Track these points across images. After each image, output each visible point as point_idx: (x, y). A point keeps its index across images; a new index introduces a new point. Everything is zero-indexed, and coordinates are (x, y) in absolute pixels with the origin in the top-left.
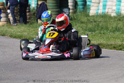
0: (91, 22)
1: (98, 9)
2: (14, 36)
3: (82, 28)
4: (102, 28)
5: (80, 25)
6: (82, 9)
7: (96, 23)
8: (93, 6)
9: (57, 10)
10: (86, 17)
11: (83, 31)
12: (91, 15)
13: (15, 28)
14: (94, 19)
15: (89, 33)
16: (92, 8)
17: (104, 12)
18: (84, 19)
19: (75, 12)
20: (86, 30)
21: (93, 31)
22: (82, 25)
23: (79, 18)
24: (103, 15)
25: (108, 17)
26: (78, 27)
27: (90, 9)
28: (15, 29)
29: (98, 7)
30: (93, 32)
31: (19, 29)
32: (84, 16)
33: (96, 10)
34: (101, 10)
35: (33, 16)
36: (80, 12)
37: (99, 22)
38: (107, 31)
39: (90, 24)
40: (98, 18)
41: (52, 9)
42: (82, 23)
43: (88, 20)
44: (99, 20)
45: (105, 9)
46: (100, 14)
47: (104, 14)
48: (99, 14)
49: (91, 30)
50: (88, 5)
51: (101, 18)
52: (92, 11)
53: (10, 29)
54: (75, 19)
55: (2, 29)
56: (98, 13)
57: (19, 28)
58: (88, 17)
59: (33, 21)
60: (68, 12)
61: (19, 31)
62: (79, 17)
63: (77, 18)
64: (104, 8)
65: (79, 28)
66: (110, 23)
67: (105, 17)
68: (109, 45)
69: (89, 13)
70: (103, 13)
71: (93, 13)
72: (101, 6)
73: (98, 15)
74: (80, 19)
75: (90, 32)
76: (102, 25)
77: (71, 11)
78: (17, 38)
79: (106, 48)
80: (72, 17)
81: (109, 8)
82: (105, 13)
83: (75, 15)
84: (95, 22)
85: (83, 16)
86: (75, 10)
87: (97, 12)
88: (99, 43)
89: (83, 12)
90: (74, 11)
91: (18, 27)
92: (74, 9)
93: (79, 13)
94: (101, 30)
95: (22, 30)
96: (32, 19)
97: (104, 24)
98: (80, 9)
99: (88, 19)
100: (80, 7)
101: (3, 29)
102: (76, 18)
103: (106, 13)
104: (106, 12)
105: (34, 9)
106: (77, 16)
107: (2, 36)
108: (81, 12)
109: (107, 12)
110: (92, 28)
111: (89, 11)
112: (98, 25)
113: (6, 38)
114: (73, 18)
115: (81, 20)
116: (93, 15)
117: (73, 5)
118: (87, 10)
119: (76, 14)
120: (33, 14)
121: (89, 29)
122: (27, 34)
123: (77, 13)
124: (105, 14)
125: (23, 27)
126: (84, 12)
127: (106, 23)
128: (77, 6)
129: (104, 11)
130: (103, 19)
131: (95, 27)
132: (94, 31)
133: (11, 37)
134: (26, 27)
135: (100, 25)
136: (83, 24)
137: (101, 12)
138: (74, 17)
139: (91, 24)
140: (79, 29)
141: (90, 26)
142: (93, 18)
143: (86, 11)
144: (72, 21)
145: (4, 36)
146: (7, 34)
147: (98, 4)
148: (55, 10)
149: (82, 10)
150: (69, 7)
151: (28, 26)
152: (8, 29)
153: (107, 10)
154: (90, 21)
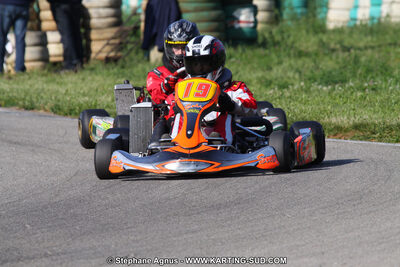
0: (333, 50)
1: (356, 7)
2: (66, 109)
3: (300, 72)
4: (369, 71)
5: (292, 62)
6: (299, 7)
7: (350, 55)
9: (214, 14)
10: (316, 32)
11: (302, 84)
12: (331, 26)
13: (72, 82)
15: (325, 88)
16: (334, 4)
17: (376, 15)
18: (309, 43)
19: (275, 19)
20: (315, 81)
21: (336, 83)
22: (300, 62)
23: (291, 39)
24: (373, 24)
25: (391, 32)
26: (285, 71)
27: (326, 6)
28: (70, 86)
30: (337, 86)
31: (83, 85)
32: (308, 32)
33: (348, 10)
34: (365, 7)
35: (133, 39)
36: (294, 18)
37: (360, 49)
38: (386, 81)
39: (327, 58)
40: (355, 36)
41: (196, 10)
42: (300, 54)
43: (322, 44)
44: (361, 44)
45: (379, 5)
46: (361, 21)
47: (376, 21)
48: (358, 23)
49: (329, 80)
51: (366, 35)
52: (336, 15)
53: (53, 87)
54: (276, 44)
55: (28, 87)
56: (355, 19)
57: (83, 79)
58: (320, 35)
59: (133, 54)
60: (252, 19)
61: (86, 89)
62: (289, 36)
63: (283, 39)
64: (375, 2)
65: (291, 74)
66: (398, 53)
67: (377, 32)
68: (390, 128)
69: (325, 19)
70: (372, 18)
71: (338, 21)
73: (355, 25)
74: (293, 43)
75: (327, 84)
76: (370, 61)
77: (261, 16)
78: (76, 114)
79: (380, 139)
80: (267, 35)
81: (392, 2)
82: (379, 19)
83: (275, 30)
85: (304, 32)
86: (276, 11)
87: (353, 16)
88: (356, 121)
89: (304, 18)
90: (274, 14)
91: (81, 77)
92: (273, 8)
93: (289, 23)
94: (365, 77)
95: (95, 85)
96: (129, 46)
97: (376, 56)
98: (292, 8)
99: (321, 41)
101: (31, 86)
102: (278, 38)
103: (383, 20)
104: (384, 14)
105: (135, 13)
106: (282, 32)
107: (27, 109)
108: (298, 20)
109: (388, 16)
110: (334, 73)
111: (326, 13)
112: (356, 61)
113: (40, 116)
114: (269, 40)
115: (297, 45)
116: (340, 25)
118: (319, 10)
119: (281, 24)
120: (131, 32)
121: (324, 75)
122: (110, 99)
123: (283, 20)
124: (379, 22)
125: (98, 78)
126: (308, 18)
127: (382, 54)
129: (375, 11)
130: (375, 39)
131: (345, 67)
132: (343, 81)
133: (55, 113)
134: (108, 75)
135: (363, 59)
136: (304, 58)
137: (367, 16)
138: (272, 37)
139: (331, 59)
140: (289, 78)
141: (328, 64)
142: (338, 38)
143: (314, 16)
144: (267, 51)
145: (32, 109)
146: (43, 102)
148: (206, 14)
149: (299, 11)
150: (255, 2)
151: (115, 74)
152: (45, 86)
153: (385, 10)
154: (328, 48)
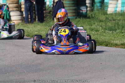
0: (110, 20)
1: (117, 7)
2: (31, 35)
3: (102, 27)
4: (123, 27)
5: (98, 23)
7: (116, 22)
8: (111, 4)
9: (74, 8)
10: (104, 15)
11: (103, 30)
12: (109, 13)
13: (31, 27)
14: (113, 18)
15: (110, 32)
16: (110, 6)
17: (123, 10)
18: (103, 18)
19: (92, 10)
20: (107, 29)
21: (113, 30)
22: (100, 23)
24: (122, 12)
27: (108, 7)
29: (116, 4)
31: (35, 28)
32: (102, 14)
33: (114, 8)
34: (119, 7)
35: (49, 15)
37: (119, 20)
39: (108, 23)
40: (117, 16)
41: (69, 7)
42: (101, 21)
43: (107, 18)
44: (118, 19)
45: (124, 7)
46: (118, 11)
47: (123, 12)
48: (117, 12)
49: (111, 29)
50: (106, 3)
51: (120, 16)
52: (110, 9)
53: (26, 28)
54: (93, 17)
56: (116, 11)
57: (35, 26)
58: (106, 15)
59: (49, 19)
60: (86, 10)
61: (36, 30)
63: (95, 16)
64: (122, 6)
65: (98, 27)
69: (107, 11)
70: (122, 11)
71: (111, 11)
72: (120, 4)
73: (116, 13)
74: (98, 17)
76: (122, 24)
77: (88, 9)
80: (90, 15)
82: (124, 11)
83: (92, 13)
84: (114, 20)
85: (101, 14)
87: (116, 10)
88: (122, 42)
89: (101, 10)
92: (91, 7)
93: (96, 11)
94: (122, 29)
95: (39, 28)
96: (48, 17)
97: (124, 22)
98: (97, 7)
100: (98, 5)
105: (50, 7)
108: (99, 10)
111: (107, 9)
112: (118, 24)
116: (111, 12)
117: (90, 2)
118: (105, 8)
119: (94, 12)
121: (109, 28)
123: (94, 10)
125: (39, 26)
126: (102, 10)
128: (94, 4)
130: (122, 17)
131: (115, 26)
132: (115, 30)
133: (28, 36)
134: (42, 26)
137: (120, 10)
139: (110, 23)
142: (111, 17)
143: (104, 9)
144: (90, 20)
147: (117, 2)
148: (72, 8)
149: (99, 8)
150: (87, 5)
151: (44, 25)
152: (24, 28)
154: (108, 19)
